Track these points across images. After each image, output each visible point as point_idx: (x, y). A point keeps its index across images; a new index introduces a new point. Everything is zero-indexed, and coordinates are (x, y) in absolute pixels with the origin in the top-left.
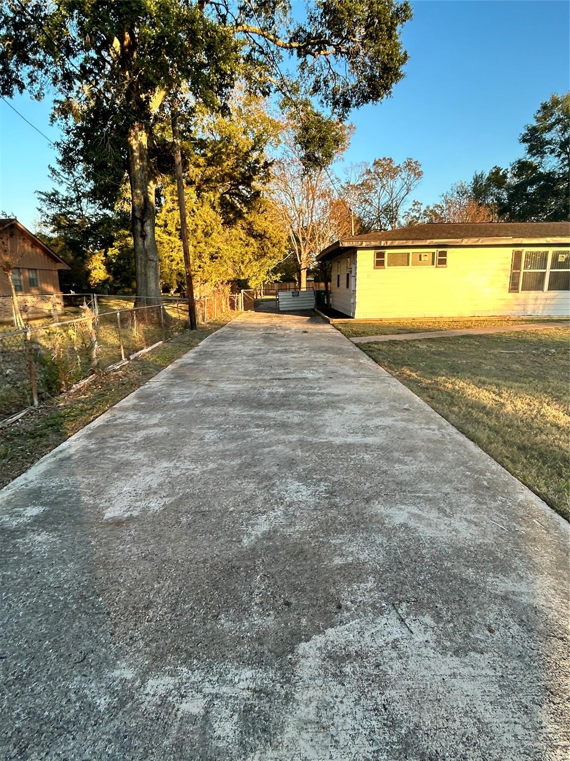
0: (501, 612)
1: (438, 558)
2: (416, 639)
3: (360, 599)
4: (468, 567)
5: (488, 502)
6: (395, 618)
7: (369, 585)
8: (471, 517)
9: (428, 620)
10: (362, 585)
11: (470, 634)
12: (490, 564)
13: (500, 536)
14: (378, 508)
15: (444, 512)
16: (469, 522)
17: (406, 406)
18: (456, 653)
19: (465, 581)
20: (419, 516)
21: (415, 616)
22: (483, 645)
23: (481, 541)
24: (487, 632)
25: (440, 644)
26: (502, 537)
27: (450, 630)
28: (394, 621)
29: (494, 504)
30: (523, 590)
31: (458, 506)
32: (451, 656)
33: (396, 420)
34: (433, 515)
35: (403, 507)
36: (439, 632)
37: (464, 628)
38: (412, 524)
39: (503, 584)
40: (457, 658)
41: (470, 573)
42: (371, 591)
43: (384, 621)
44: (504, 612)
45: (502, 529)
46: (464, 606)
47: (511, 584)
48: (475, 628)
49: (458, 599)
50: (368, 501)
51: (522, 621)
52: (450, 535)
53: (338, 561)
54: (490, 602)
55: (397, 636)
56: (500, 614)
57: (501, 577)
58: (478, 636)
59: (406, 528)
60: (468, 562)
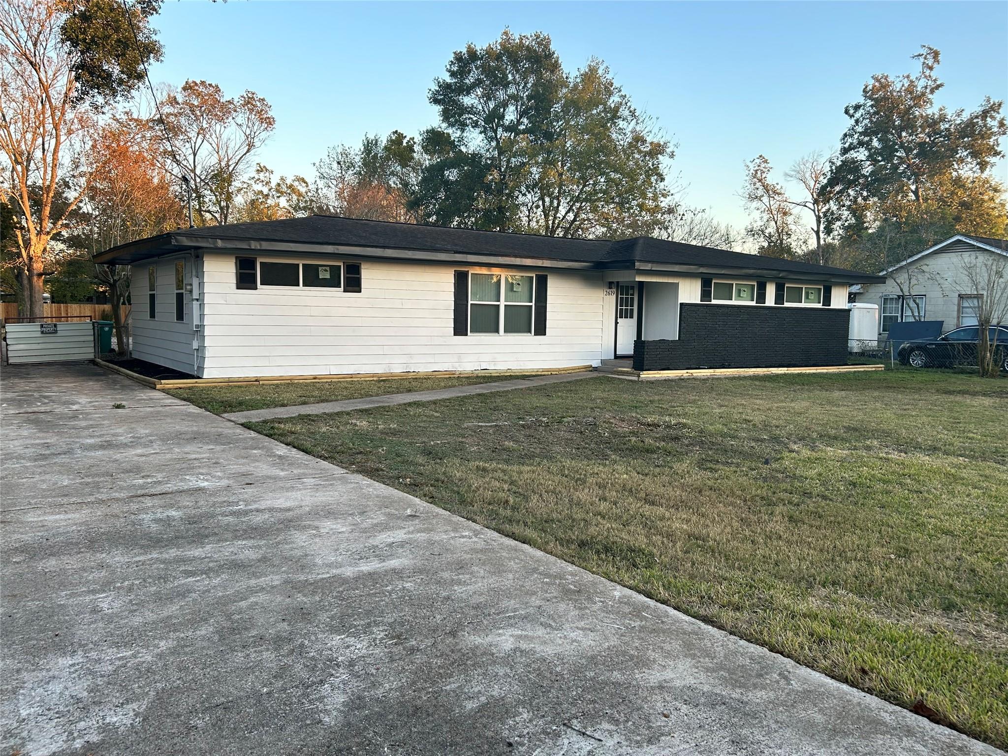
0: (665, 699)
1: (577, 671)
2: (608, 744)
3: (526, 731)
4: (612, 671)
5: (589, 606)
6: (574, 735)
7: (525, 716)
8: (582, 624)
9: (606, 726)
10: (517, 719)
11: (651, 724)
12: (630, 663)
13: (622, 635)
14: (472, 639)
15: (550, 626)
16: (582, 629)
17: (409, 512)
18: (650, 741)
19: (617, 684)
20: (526, 636)
21: (592, 726)
22: (667, 729)
23: (607, 644)
24: (664, 718)
25: (631, 741)
26: (625, 636)
27: (633, 727)
28: (575, 737)
29: (595, 607)
30: (672, 677)
31: (560, 617)
32: (647, 746)
33: (409, 533)
34: (541, 632)
35: (501, 631)
36: (624, 732)
37: (643, 722)
38: (524, 646)
39: (653, 677)
40: (654, 746)
41: (616, 676)
42: (531, 721)
43: (566, 741)
44: (668, 699)
45: (619, 628)
46: (631, 705)
47: (658, 674)
48: (652, 718)
49: (621, 700)
50: (453, 634)
51: (686, 700)
52: (573, 647)
53: (470, 705)
54: (651, 695)
55: (589, 748)
56: (665, 701)
57: (646, 671)
58: (659, 724)
59: (522, 651)
60: (608, 666)
